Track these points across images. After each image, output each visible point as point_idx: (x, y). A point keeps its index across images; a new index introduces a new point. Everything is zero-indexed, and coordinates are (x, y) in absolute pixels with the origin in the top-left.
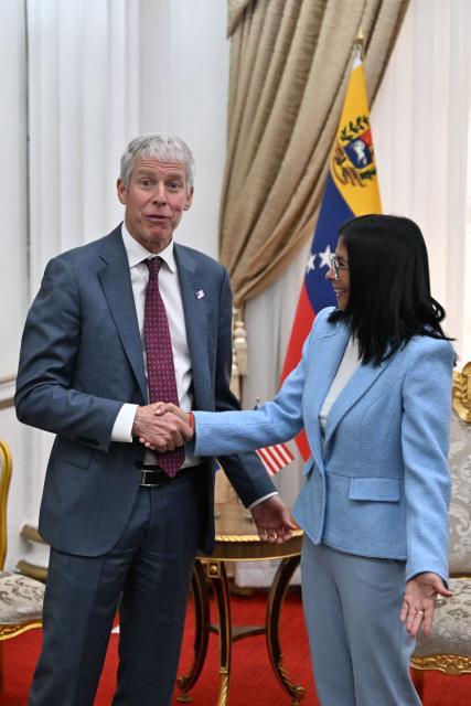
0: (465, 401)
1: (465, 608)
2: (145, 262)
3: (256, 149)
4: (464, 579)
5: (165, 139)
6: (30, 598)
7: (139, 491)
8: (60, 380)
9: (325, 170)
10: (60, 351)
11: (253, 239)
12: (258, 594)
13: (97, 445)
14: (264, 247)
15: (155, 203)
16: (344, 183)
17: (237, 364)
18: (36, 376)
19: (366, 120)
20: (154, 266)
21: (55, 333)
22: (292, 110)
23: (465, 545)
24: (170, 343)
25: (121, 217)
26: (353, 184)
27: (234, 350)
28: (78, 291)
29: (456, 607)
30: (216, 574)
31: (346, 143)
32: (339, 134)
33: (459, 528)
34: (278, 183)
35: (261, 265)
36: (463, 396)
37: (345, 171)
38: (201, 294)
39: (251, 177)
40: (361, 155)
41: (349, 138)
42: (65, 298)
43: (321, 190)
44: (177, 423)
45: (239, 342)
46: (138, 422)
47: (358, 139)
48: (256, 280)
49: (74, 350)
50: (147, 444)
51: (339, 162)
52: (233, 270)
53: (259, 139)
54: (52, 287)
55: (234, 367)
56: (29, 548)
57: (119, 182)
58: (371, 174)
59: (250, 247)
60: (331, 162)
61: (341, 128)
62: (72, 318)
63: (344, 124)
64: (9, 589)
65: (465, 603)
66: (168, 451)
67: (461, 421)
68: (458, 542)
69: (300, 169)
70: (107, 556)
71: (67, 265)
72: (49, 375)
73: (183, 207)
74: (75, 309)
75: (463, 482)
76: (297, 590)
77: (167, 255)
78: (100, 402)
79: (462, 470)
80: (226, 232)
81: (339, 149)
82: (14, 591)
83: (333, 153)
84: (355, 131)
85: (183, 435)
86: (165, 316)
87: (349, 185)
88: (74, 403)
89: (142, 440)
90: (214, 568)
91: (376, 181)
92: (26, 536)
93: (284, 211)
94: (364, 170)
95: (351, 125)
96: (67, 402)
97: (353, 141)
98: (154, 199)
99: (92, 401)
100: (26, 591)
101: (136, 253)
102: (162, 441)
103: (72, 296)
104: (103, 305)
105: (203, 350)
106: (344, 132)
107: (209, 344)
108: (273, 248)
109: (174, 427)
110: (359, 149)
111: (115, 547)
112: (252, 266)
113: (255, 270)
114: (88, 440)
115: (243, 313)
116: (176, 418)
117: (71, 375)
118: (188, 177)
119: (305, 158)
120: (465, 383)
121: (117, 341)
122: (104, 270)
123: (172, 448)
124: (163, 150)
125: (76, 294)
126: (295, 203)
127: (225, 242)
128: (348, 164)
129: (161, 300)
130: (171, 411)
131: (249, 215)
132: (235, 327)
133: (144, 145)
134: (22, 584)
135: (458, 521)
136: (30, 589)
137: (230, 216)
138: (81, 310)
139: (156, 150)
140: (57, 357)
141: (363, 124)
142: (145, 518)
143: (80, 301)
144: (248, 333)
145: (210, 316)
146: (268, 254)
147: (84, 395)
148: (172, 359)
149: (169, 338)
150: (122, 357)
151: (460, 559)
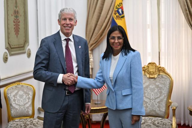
0: (148, 72)
1: (150, 124)
2: (65, 39)
3: (94, 11)
4: (149, 117)
5: (68, 8)
6: (41, 125)
7: (65, 96)
8: (44, 69)
9: (112, 16)
10: (44, 62)
11: (94, 34)
12: (98, 123)
13: (54, 84)
14: (97, 36)
15: (66, 24)
16: (117, 19)
17: (91, 65)
18: (38, 68)
19: (122, 4)
20: (68, 40)
21: (43, 57)
22: (103, 2)
23: (149, 108)
24: (72, 59)
25: (59, 29)
26: (119, 19)
27: (90, 62)
28: (49, 47)
29: (148, 124)
30: (88, 117)
31: (117, 9)
32: (115, 7)
33: (148, 104)
34: (100, 20)
35: (96, 40)
36: (148, 71)
37: (117, 16)
38: (80, 47)
39: (93, 18)
40: (121, 12)
41: (118, 8)
42: (45, 49)
43: (111, 21)
44: (73, 78)
45: (91, 60)
46: (63, 79)
47: (120, 8)
48: (95, 44)
49: (48, 61)
50: (66, 84)
51: (115, 14)
52: (89, 42)
53: (95, 9)
54: (42, 46)
55: (90, 66)
56: (40, 113)
57: (58, 20)
58: (123, 17)
59: (93, 36)
60: (113, 14)
61: (116, 6)
62: (47, 53)
63: (116, 5)
64: (36, 123)
65: (150, 123)
66: (71, 85)
67: (147, 77)
68: (147, 108)
69: (105, 16)
70: (58, 112)
71: (46, 40)
72: (42, 68)
73: (74, 25)
74: (48, 51)
75: (149, 93)
76: (108, 122)
77: (71, 37)
78: (54, 74)
79: (148, 90)
80: (88, 33)
81: (115, 11)
82: (37, 123)
83: (114, 12)
84: (119, 6)
85: (75, 81)
86: (71, 53)
87: (118, 20)
88: (47, 74)
89: (65, 83)
90: (87, 116)
91: (124, 19)
92: (39, 110)
93: (102, 27)
94: (121, 16)
95: (118, 5)
96: (46, 74)
97: (118, 9)
98: (66, 23)
99: (52, 73)
100: (40, 123)
101: (63, 37)
102: (69, 83)
103: (47, 48)
104: (55, 50)
105: (80, 61)
106: (116, 7)
107: (82, 59)
108: (99, 36)
109: (72, 80)
110: (120, 11)
111: (59, 110)
112: (94, 41)
113: (95, 42)
114: (51, 83)
115: (92, 52)
116: (73, 77)
117: (47, 68)
118: (75, 17)
119: (107, 14)
120: (148, 68)
121: (58, 59)
122: (55, 41)
123: (72, 84)
124: (68, 11)
125: (48, 47)
126: (104, 25)
127: (87, 35)
128: (117, 14)
129: (69, 49)
130: (72, 75)
131: (93, 28)
132: (90, 56)
133: (63, 10)
134: (39, 121)
135: (147, 102)
136: (41, 123)
137: (88, 28)
138: (49, 51)
139: (66, 11)
140: (43, 63)
141: (121, 4)
142: (67, 103)
143: (49, 49)
144: (93, 57)
145: (82, 52)
146: (98, 37)
147: (50, 72)
148: (72, 63)
149: (72, 58)
150: (60, 63)
151: (148, 112)
